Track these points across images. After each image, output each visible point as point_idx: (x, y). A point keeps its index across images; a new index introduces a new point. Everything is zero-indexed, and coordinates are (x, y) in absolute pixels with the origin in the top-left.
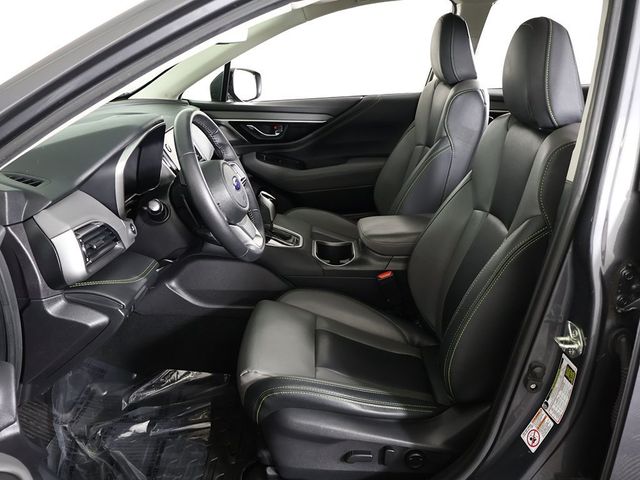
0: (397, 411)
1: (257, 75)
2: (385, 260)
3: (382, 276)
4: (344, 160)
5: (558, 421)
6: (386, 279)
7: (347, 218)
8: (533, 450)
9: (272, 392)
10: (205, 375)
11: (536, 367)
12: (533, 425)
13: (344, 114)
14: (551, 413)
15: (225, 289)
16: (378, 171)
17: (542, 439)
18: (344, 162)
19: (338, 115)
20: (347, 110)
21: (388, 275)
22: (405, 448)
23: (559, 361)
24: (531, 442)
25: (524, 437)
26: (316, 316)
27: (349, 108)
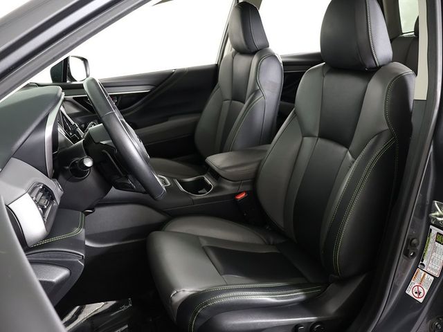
0: (298, 296)
1: (85, 60)
2: (238, 184)
3: (239, 197)
4: (165, 119)
5: (437, 275)
6: (243, 199)
7: (176, 161)
8: (421, 300)
9: (206, 304)
10: (111, 303)
11: (413, 239)
12: (414, 282)
13: (163, 84)
14: (428, 270)
15: (116, 228)
16: (195, 124)
17: (426, 291)
18: (167, 120)
19: (158, 86)
20: (164, 81)
21: (243, 195)
22: (309, 323)
23: (428, 232)
24: (416, 295)
25: (409, 292)
26: (198, 237)
27: (166, 79)
